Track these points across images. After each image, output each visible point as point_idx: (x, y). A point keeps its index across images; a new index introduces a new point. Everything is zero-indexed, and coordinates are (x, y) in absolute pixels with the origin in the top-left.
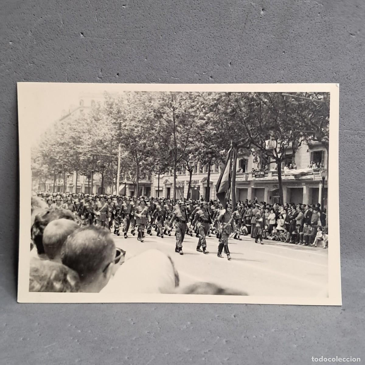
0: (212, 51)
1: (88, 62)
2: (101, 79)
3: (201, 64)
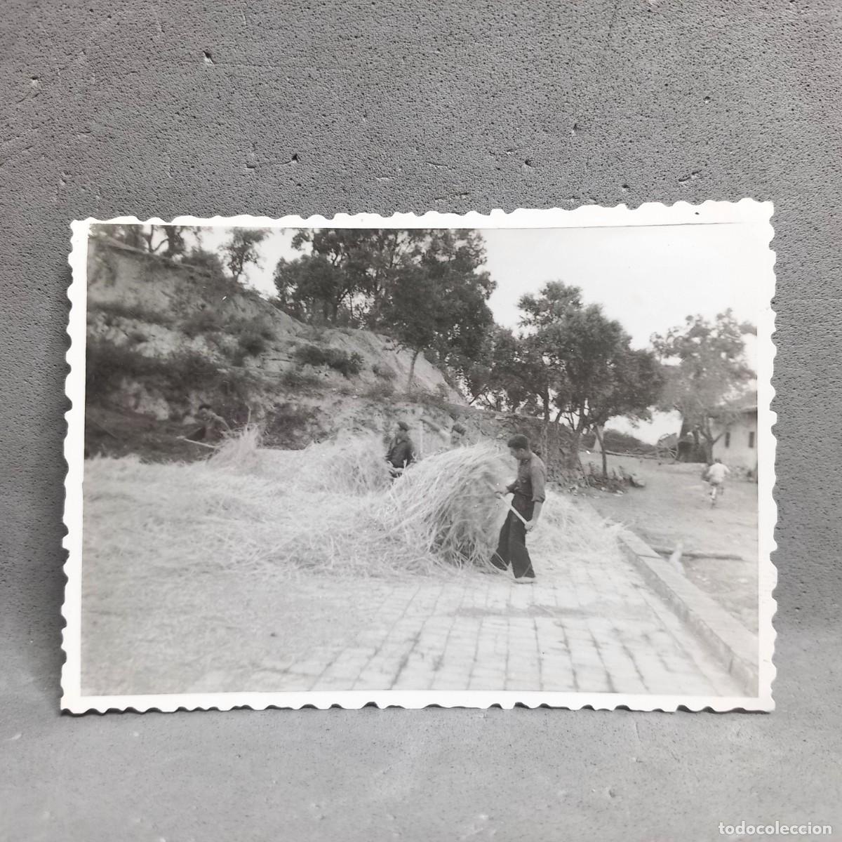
0: (529, 96)
1: (223, 127)
2: (253, 169)
3: (501, 130)
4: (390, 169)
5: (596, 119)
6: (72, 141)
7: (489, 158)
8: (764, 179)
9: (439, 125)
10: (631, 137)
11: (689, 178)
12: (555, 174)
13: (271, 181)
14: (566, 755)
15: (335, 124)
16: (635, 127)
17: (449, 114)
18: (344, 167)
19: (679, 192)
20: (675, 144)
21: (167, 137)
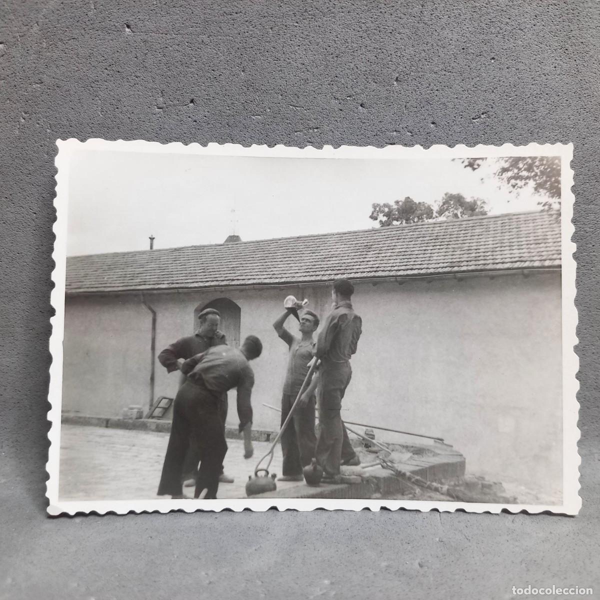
0: (363, 57)
1: (139, 79)
2: (161, 110)
3: (343, 82)
4: (262, 110)
5: (412, 74)
6: (29, 90)
7: (333, 102)
8: (534, 117)
9: (297, 77)
10: (437, 87)
11: (480, 117)
12: (382, 114)
13: (174, 118)
14: (388, 536)
15: (221, 77)
16: (440, 80)
17: (305, 69)
18: (228, 108)
19: (472, 127)
20: (470, 92)
21: (99, 86)
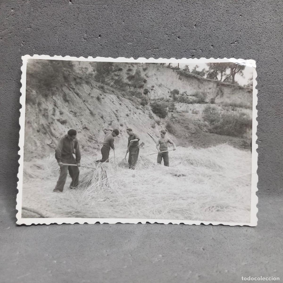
0: (179, 14)
1: (76, 25)
2: (86, 40)
3: (170, 26)
4: (132, 40)
5: (203, 22)
6: (25, 30)
7: (166, 36)
8: (260, 43)
9: (149, 24)
10: (214, 29)
11: (234, 43)
12: (188, 41)
13: (92, 44)
14: (189, 236)
15: (113, 24)
16: (216, 25)
17: (152, 21)
18: (116, 39)
19: (231, 48)
20: (230, 31)
21: (57, 29)
